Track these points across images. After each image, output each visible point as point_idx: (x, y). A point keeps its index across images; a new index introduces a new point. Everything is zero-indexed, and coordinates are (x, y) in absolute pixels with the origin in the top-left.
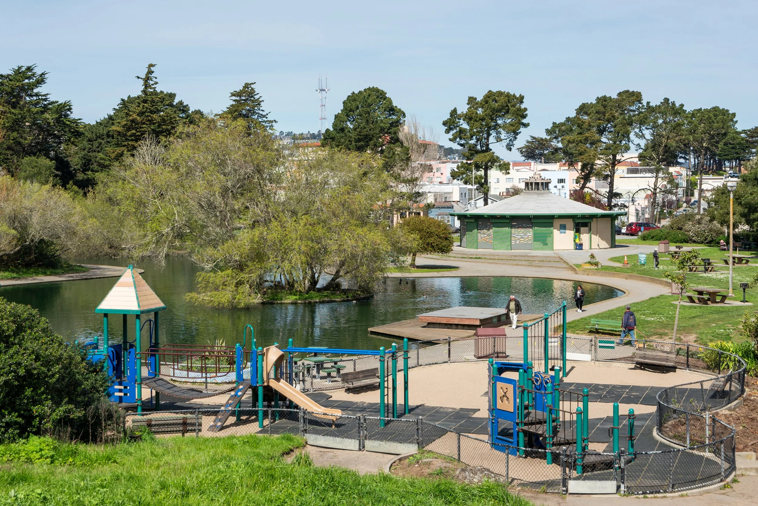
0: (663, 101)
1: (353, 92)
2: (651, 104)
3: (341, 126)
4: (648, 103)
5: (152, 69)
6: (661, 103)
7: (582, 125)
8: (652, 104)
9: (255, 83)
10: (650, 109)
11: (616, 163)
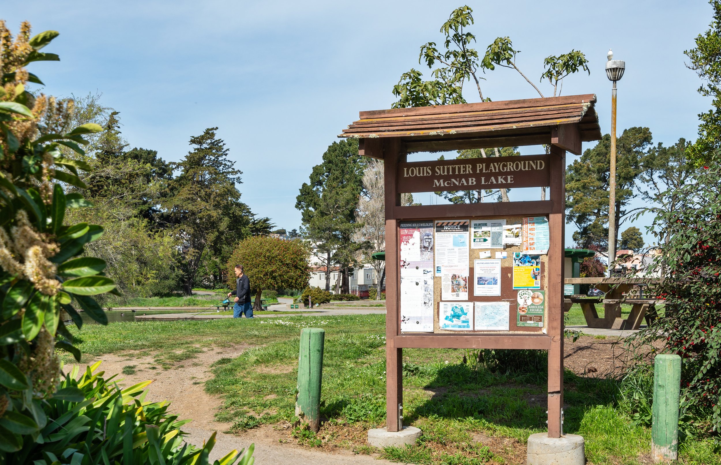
0: (678, 142)
1: (335, 142)
2: (663, 146)
3: (317, 180)
4: (660, 144)
5: (115, 117)
6: (676, 144)
7: (580, 169)
8: (666, 145)
9: (217, 128)
10: (664, 152)
11: (620, 215)
